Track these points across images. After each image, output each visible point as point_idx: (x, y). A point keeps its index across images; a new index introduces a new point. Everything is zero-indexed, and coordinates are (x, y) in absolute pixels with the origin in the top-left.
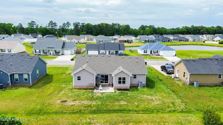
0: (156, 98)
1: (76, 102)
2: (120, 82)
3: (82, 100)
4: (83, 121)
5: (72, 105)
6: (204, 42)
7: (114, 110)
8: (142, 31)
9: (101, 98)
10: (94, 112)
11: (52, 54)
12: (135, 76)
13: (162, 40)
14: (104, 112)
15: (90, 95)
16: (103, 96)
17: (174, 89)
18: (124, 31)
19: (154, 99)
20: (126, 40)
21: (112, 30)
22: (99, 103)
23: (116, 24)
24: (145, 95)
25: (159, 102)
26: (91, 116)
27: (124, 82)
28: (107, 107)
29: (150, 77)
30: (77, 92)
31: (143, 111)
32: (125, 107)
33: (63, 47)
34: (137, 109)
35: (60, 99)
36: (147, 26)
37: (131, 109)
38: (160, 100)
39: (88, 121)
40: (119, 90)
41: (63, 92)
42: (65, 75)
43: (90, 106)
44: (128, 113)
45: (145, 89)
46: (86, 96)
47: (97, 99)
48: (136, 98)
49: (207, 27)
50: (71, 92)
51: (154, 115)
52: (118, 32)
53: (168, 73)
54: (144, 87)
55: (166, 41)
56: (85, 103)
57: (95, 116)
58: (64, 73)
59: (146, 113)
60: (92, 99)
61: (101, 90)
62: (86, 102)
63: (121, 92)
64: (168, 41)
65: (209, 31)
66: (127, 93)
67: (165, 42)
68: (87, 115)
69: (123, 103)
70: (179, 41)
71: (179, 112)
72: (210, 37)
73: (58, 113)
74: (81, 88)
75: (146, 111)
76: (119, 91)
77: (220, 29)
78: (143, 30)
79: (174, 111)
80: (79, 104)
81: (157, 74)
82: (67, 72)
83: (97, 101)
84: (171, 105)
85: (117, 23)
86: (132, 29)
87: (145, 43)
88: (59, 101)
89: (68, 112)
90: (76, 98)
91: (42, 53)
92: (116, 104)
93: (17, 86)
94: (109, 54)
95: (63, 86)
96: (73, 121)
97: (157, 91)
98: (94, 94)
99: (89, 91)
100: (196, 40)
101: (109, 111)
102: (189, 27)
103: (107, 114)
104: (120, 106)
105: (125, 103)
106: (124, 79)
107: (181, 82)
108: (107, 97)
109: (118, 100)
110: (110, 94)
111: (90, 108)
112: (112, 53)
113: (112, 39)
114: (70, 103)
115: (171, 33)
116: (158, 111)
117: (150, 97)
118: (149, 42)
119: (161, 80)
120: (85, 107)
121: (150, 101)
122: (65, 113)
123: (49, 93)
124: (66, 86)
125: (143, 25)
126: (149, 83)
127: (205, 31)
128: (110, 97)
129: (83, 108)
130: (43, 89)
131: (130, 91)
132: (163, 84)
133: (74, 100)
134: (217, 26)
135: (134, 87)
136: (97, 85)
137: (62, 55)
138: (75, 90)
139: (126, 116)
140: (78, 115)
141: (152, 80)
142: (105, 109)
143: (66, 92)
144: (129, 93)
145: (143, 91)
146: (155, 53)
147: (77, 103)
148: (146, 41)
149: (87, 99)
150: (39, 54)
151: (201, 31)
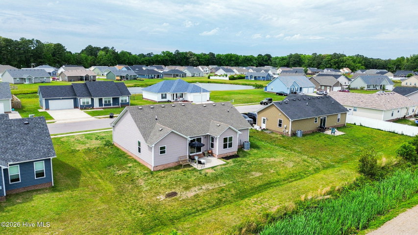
1: (192, 189)
2: (225, 146)
3: (199, 185)
5: (197, 196)
6: (209, 78)
7: (260, 186)
8: (90, 58)
10: (241, 196)
13: (148, 75)
15: (197, 174)
16: (219, 171)
18: (54, 55)
20: (84, 75)
21: (22, 54)
23: (31, 42)
24: (267, 159)
26: (248, 201)
30: (170, 175)
31: (291, 177)
32: (267, 179)
34: (283, 178)
35: (157, 193)
36: (98, 49)
37: (276, 179)
40: (226, 158)
41: (142, 183)
43: (223, 190)
44: (281, 185)
46: (194, 177)
49: (196, 53)
52: (40, 58)
56: (211, 188)
58: (74, 151)
60: (209, 179)
63: (234, 161)
64: (158, 77)
65: (201, 60)
67: (152, 78)
69: (256, 174)
72: (207, 69)
73: (194, 213)
74: (166, 167)
76: (228, 160)
77: (214, 57)
78: (91, 55)
80: (202, 191)
85: (33, 40)
86: (70, 52)
88: (161, 197)
90: (184, 184)
92: (251, 177)
98: (203, 172)
99: (186, 169)
100: (196, 75)
102: (172, 53)
106: (230, 139)
108: (227, 172)
109: (247, 172)
110: (225, 166)
115: (146, 62)
118: (127, 79)
120: (219, 193)
121: (282, 164)
122: (203, 209)
123: (113, 190)
124: (127, 171)
125: (90, 46)
127: (195, 61)
128: (230, 170)
130: (87, 187)
133: (187, 188)
134: (210, 53)
138: (161, 174)
143: (151, 181)
144: (247, 160)
147: (197, 191)
148: (122, 77)
151: (191, 59)
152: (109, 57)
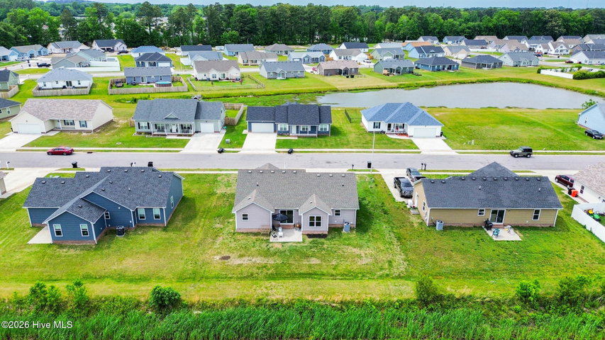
0: (366, 252)
1: (244, 258)
2: (312, 224)
3: (253, 256)
4: (257, 292)
5: (240, 265)
6: (539, 72)
7: (300, 274)
8: (389, 24)
9: (281, 252)
10: (272, 277)
11: (174, 130)
12: (338, 213)
13: (434, 67)
14: (286, 277)
15: (264, 245)
16: (284, 248)
17: (402, 233)
18: (341, 25)
19: (363, 255)
20: (342, 67)
22: (279, 261)
24: (350, 247)
25: (369, 260)
26: (267, 283)
27: (319, 224)
28: (290, 269)
29: (367, 205)
30: (243, 240)
31: (343, 275)
32: (316, 269)
33: (197, 117)
34: (334, 272)
35: (218, 253)
37: (325, 272)
38: (371, 256)
39: (265, 291)
40: (310, 236)
41: (219, 240)
42: (215, 197)
43: (265, 267)
44: (319, 279)
45: (354, 235)
46: (258, 248)
47: (275, 253)
48: (335, 252)
50: (233, 240)
51: (356, 282)
53: (402, 196)
54: (351, 229)
55: (443, 69)
56: (258, 262)
57: (273, 283)
58: (213, 194)
59: (345, 279)
60: (267, 253)
61: (281, 237)
62: (259, 260)
63: (313, 241)
64: (448, 69)
65: (570, 24)
66: (323, 244)
67: (439, 70)
68: (262, 283)
69: (314, 261)
70: (477, 68)
71: (393, 278)
73: (222, 278)
74: (249, 231)
75: (346, 275)
76: (310, 238)
78: (391, 20)
79: (387, 275)
80: (249, 262)
81: (385, 195)
82: (218, 192)
83: (276, 257)
84: (386, 265)
87: (388, 75)
88: (218, 258)
89: (235, 276)
90: (243, 252)
91: (152, 129)
92: (304, 263)
93: (143, 227)
94: (297, 132)
95: (218, 226)
96: (245, 291)
97: (373, 237)
98: (270, 245)
99: (262, 237)
100: (522, 64)
101: (293, 276)
103: (291, 281)
104: (310, 266)
105: (318, 262)
106: (319, 218)
107: (419, 218)
108: (290, 251)
109: (307, 257)
110: (295, 244)
111: (265, 271)
112: (303, 129)
113: (306, 59)
114: (235, 261)
115: (467, 30)
116: (363, 276)
117: (357, 251)
118: (399, 73)
119: (386, 213)
120: (258, 268)
121: (356, 259)
122: (231, 278)
123: (198, 241)
124: (222, 226)
126: (363, 220)
127: (560, 27)
128: (296, 251)
129: (255, 270)
130: (186, 232)
131: (328, 239)
132: (388, 222)
133: (241, 256)
135: (335, 230)
136: (274, 228)
137: (197, 132)
138: (239, 237)
139: (317, 284)
140: (249, 282)
141: (370, 213)
142: (287, 271)
143: (226, 241)
144: (327, 244)
145: (349, 239)
146: (397, 129)
147: (245, 261)
148: (391, 70)
149: (260, 255)
150: (147, 130)
151: (550, 24)
152: (412, 24)
